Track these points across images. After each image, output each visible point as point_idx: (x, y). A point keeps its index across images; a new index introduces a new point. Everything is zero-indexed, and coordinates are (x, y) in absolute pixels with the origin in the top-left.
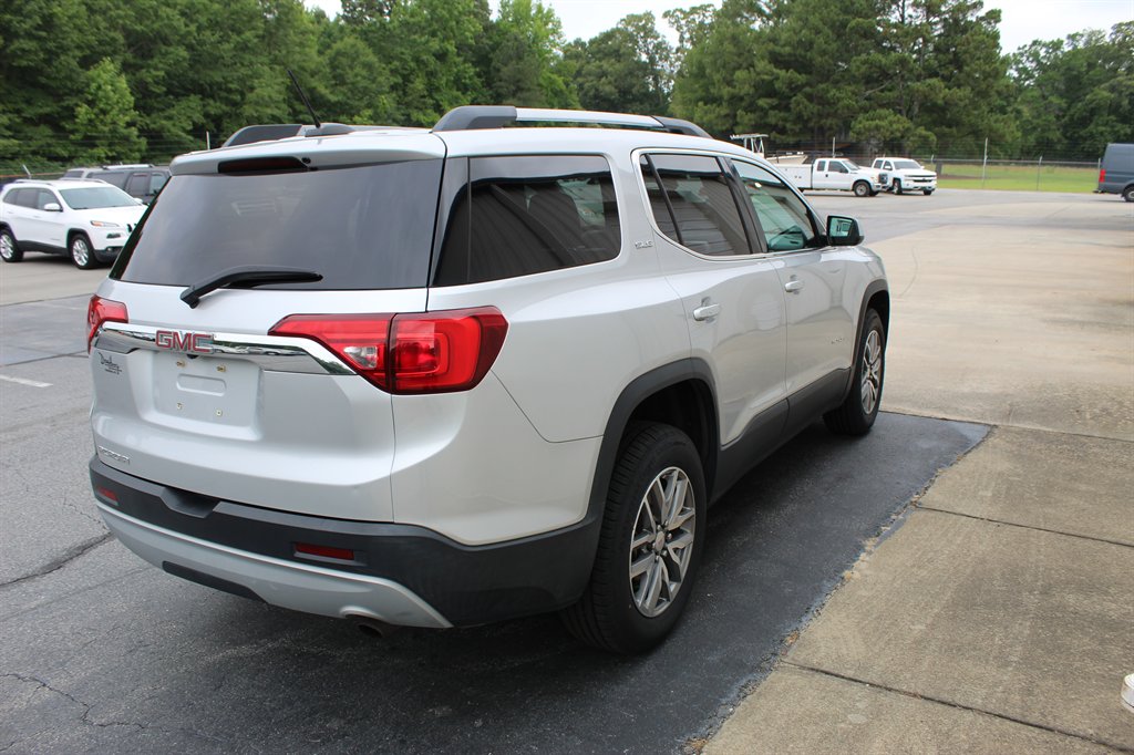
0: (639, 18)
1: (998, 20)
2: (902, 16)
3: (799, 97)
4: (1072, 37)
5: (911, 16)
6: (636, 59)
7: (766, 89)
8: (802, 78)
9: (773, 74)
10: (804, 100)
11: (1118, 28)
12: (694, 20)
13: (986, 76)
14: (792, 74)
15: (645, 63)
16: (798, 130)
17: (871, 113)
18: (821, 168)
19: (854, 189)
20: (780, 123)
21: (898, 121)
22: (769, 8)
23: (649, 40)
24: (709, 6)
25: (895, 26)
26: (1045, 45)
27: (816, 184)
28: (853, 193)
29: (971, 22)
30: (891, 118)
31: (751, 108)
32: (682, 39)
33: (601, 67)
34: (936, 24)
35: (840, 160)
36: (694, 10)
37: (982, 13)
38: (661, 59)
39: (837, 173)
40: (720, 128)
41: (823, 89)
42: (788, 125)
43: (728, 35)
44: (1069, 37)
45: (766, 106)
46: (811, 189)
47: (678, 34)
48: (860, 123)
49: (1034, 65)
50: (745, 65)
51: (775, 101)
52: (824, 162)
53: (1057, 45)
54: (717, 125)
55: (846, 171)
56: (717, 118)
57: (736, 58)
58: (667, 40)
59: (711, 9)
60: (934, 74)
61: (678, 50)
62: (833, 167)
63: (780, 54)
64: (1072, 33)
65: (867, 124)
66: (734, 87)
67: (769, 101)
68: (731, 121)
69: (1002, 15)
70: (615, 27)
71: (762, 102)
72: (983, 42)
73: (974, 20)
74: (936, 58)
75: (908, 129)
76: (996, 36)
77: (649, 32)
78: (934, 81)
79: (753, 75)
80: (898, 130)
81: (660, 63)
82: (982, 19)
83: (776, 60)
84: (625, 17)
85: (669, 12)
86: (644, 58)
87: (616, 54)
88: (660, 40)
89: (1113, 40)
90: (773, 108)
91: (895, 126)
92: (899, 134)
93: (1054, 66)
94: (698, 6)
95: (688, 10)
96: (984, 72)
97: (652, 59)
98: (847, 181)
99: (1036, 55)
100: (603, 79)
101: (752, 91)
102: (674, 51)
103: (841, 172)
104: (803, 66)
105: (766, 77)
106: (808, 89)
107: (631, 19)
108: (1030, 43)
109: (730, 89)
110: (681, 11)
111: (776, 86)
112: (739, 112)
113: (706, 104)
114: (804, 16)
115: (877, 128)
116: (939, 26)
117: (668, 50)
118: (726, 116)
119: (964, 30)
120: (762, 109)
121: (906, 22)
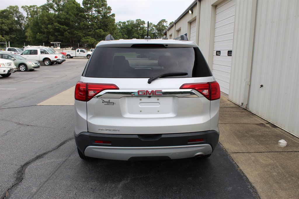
0: (14, 7)
1: (114, 16)
2: (92, 13)
3: (66, 33)
4: (128, 21)
5: (94, 13)
6: (13, 19)
7: (58, 30)
8: (67, 28)
9: (59, 26)
10: (68, 33)
11: (137, 20)
12: (31, 9)
13: (113, 29)
14: (64, 26)
15: (16, 20)
16: (66, 41)
17: (86, 37)
18: (78, 51)
19: (87, 57)
20: (62, 39)
21: (93, 40)
22: (57, 8)
23: (17, 14)
24: (35, 6)
25: (91, 16)
26: (122, 23)
27: (77, 55)
28: (87, 58)
29: (108, 16)
30: (91, 39)
31: (53, 35)
32: (28, 14)
33: (2, 21)
34: (100, 16)
35: (83, 49)
36: (31, 7)
37: (111, 14)
38: (21, 20)
39: (82, 53)
40: (44, 40)
41: (72, 31)
42: (64, 40)
43: (45, 15)
44: (127, 21)
45: (57, 35)
46: (76, 57)
47: (26, 13)
48: (83, 40)
49: (120, 27)
50: (50, 23)
51: (59, 34)
52: (79, 50)
53: (124, 23)
54: (43, 39)
55: (85, 52)
56: (43, 37)
57: (48, 21)
58: (23, 14)
59: (36, 7)
60: (100, 28)
61: (27, 18)
62: (81, 51)
63: (61, 21)
64: (128, 20)
65: (85, 40)
66: (48, 29)
67: (58, 33)
68: (47, 39)
69: (115, 15)
70: (6, 9)
71: (56, 34)
72: (112, 21)
73: (109, 16)
74: (100, 24)
75: (95, 42)
76: (114, 20)
77: (17, 12)
78: (101, 30)
79: (53, 26)
80: (93, 42)
81: (21, 21)
82: (111, 16)
83: (59, 22)
84: (9, 6)
85: (23, 6)
86: (16, 19)
87: (6, 17)
88: (21, 14)
89: (136, 23)
90: (59, 35)
91: (92, 41)
92: (93, 43)
93: (124, 28)
94: (32, 5)
95: (29, 7)
96: (112, 28)
97: (19, 20)
98: (85, 54)
99: (120, 25)
100: (3, 25)
101: (53, 31)
102: (25, 18)
103: (83, 52)
104: (68, 25)
105: (57, 27)
106: (69, 31)
107: (11, 7)
108: (119, 22)
109: (47, 30)
110: (27, 6)
111: (60, 29)
112: (50, 36)
113: (40, 33)
114: (67, 11)
115: (88, 41)
116: (101, 16)
117: (24, 17)
118: (46, 37)
119: (107, 18)
120: (56, 35)
121: (93, 15)
